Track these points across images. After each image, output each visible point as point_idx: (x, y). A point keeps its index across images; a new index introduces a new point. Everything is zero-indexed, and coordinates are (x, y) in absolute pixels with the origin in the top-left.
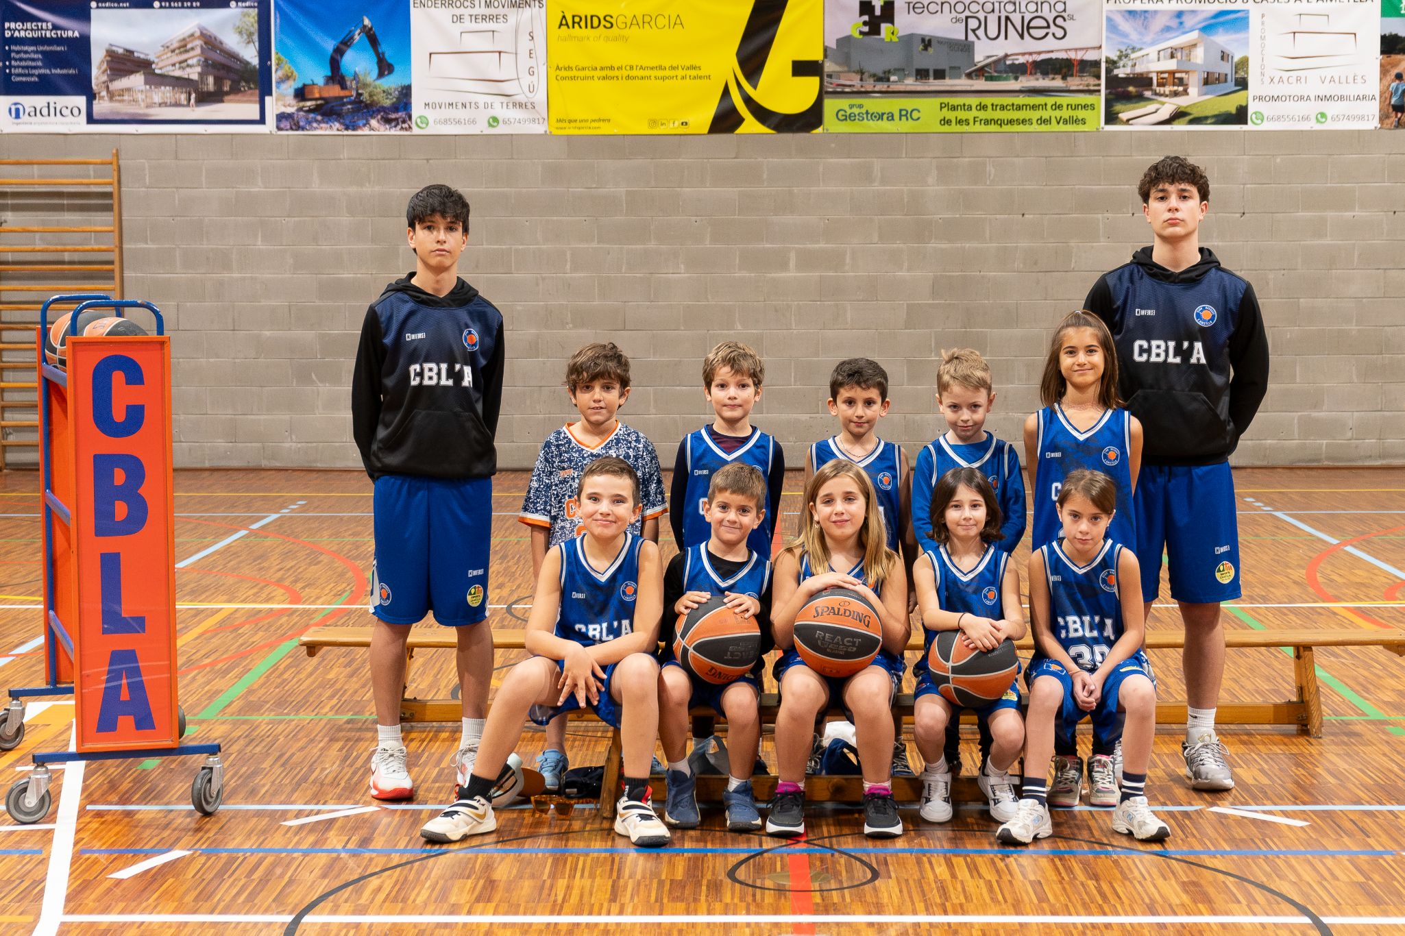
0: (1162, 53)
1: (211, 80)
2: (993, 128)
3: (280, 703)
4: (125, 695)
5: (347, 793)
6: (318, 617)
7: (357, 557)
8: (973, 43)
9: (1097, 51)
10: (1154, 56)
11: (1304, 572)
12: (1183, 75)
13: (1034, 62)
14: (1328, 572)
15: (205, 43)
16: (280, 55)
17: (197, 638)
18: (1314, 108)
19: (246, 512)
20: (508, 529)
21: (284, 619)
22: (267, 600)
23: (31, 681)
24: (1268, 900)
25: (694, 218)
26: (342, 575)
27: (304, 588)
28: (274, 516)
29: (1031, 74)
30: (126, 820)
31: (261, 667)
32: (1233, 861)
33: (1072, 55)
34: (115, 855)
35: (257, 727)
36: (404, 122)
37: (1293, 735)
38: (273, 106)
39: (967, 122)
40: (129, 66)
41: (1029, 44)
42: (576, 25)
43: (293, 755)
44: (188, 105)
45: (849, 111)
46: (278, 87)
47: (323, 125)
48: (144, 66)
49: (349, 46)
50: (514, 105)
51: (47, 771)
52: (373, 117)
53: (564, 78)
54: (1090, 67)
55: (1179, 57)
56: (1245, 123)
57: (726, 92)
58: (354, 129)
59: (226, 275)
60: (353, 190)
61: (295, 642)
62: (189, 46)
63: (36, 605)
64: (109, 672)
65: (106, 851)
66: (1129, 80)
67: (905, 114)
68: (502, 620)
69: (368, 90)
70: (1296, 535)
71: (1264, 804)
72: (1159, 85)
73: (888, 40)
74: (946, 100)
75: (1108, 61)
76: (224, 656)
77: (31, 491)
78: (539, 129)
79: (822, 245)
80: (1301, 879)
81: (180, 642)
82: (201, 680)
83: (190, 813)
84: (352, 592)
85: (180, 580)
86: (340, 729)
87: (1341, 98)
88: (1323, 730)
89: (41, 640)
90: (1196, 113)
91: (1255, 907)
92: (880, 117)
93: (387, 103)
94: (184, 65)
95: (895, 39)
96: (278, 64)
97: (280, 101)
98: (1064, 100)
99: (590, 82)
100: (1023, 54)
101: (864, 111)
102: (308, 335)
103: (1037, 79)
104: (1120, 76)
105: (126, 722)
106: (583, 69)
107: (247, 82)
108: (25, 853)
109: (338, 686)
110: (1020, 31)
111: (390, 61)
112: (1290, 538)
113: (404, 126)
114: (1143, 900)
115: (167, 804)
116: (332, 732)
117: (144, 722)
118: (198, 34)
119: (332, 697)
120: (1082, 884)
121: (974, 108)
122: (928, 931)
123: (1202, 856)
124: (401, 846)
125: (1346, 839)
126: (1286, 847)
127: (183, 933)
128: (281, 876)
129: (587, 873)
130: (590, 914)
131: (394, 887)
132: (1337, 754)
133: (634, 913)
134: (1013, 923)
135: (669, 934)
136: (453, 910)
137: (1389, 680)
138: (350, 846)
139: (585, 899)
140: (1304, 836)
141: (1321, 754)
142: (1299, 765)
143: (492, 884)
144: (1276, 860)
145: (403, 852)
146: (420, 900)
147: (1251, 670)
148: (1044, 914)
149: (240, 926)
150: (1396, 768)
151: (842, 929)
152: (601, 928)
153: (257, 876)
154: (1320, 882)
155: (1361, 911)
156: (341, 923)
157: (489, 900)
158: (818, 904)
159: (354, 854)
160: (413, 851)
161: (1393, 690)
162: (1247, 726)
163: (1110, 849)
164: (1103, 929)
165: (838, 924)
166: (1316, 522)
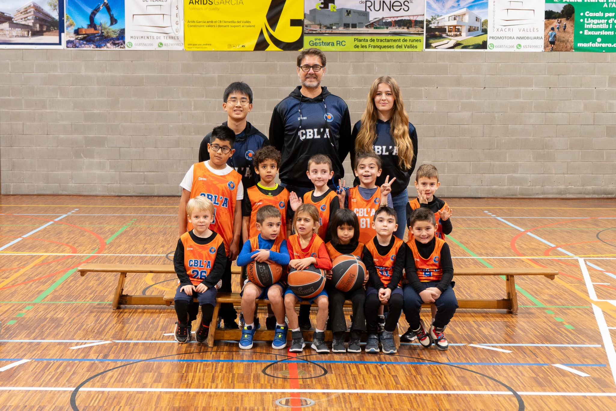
0: (450, 18)
1: (38, 26)
2: (377, 49)
3: (68, 296)
5: (98, 335)
6: (84, 259)
7: (100, 234)
8: (369, 12)
9: (422, 17)
10: (447, 19)
11: (510, 243)
12: (459, 27)
13: (395, 21)
14: (520, 243)
15: (36, 10)
16: (68, 15)
17: (32, 268)
18: (516, 42)
19: (52, 214)
20: (167, 221)
21: (70, 260)
22: (62, 252)
24: (494, 384)
26: (94, 241)
27: (78, 246)
28: (65, 215)
29: (394, 26)
30: (3, 346)
31: (60, 280)
32: (479, 367)
33: (412, 18)
35: (59, 306)
36: (122, 45)
37: (505, 313)
38: (65, 37)
39: (366, 47)
40: (2, 19)
41: (393, 13)
42: (197, 3)
43: (74, 318)
44: (28, 36)
45: (315, 42)
46: (67, 29)
47: (86, 46)
48: (9, 19)
49: (98, 12)
50: (170, 37)
52: (108, 42)
53: (191, 26)
54: (419, 23)
55: (458, 20)
56: (486, 48)
57: (262, 33)
58: (100, 48)
59: (44, 111)
60: (99, 74)
61: (75, 270)
62: (28, 11)
66: (436, 29)
67: (339, 43)
68: (164, 261)
69: (106, 30)
70: (507, 227)
71: (493, 343)
72: (449, 31)
73: (332, 11)
74: (356, 37)
75: (427, 21)
76: (44, 276)
78: (180, 48)
80: (509, 376)
82: (34, 286)
84: (99, 248)
86: (94, 308)
87: (528, 38)
88: (518, 311)
90: (465, 44)
91: (488, 387)
92: (328, 44)
93: (114, 36)
94: (26, 19)
95: (335, 10)
96: (67, 19)
97: (68, 35)
98: (408, 38)
99: (202, 28)
100: (390, 17)
101: (321, 41)
102: (79, 137)
103: (396, 29)
104: (432, 27)
106: (200, 22)
107: (54, 26)
109: (93, 289)
110: (389, 7)
111: (116, 18)
112: (503, 229)
113: (122, 46)
114: (440, 384)
115: (20, 339)
116: (91, 309)
118: (32, 6)
119: (90, 294)
120: (415, 377)
121: (369, 41)
122: (349, 396)
123: (466, 365)
124: (121, 358)
125: (528, 358)
126: (502, 361)
127: (28, 395)
128: (70, 371)
129: (201, 370)
130: (203, 388)
131: (118, 376)
132: (524, 322)
133: (222, 388)
134: (385, 394)
135: (237, 397)
136: (144, 386)
137: (546, 290)
138: (99, 358)
139: (201, 382)
140: (510, 357)
141: (517, 322)
142: (508, 326)
143: (160, 375)
144: (498, 367)
145: (122, 361)
146: (130, 381)
147: (487, 285)
148: (398, 389)
149: (52, 392)
150: (549, 328)
151: (312, 396)
152: (208, 394)
153: (59, 370)
154: (517, 377)
155: (534, 389)
156: (96, 391)
157: (160, 382)
158: (301, 384)
159: (101, 361)
160: (126, 360)
161: (548, 294)
162: (485, 310)
163: (427, 362)
164: (424, 396)
165: (310, 393)
166: (515, 222)
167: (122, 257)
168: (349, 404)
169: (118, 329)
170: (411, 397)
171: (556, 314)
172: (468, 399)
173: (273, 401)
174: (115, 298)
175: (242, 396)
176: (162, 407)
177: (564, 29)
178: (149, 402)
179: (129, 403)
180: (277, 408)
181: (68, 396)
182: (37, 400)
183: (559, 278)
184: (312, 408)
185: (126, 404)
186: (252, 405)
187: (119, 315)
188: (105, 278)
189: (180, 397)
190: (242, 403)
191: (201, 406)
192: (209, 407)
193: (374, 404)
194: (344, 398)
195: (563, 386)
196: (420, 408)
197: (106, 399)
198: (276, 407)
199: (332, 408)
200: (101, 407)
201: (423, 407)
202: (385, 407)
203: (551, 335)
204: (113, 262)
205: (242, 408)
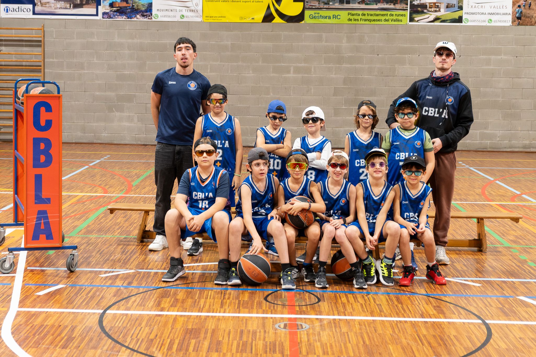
2: (367, 22)
3: (100, 231)
4: (42, 227)
5: (123, 265)
6: (113, 199)
7: (128, 177)
11: (480, 190)
12: (439, 4)
14: (490, 190)
17: (69, 206)
18: (487, 17)
19: (88, 159)
21: (101, 199)
22: (94, 192)
23: (8, 221)
24: (466, 314)
25: (256, 54)
26: (123, 183)
27: (108, 188)
28: (98, 161)
29: (382, 3)
30: (42, 273)
31: (93, 217)
32: (453, 298)
34: (38, 286)
35: (90, 239)
36: (149, 16)
37: (475, 251)
38: (101, 9)
39: (358, 20)
43: (104, 250)
44: (70, 8)
45: (314, 15)
46: (103, 2)
47: (119, 17)
50: (190, 11)
51: (13, 254)
52: (138, 14)
53: (209, 1)
54: (404, 1)
56: (462, 23)
57: (269, 7)
58: (131, 19)
59: (82, 71)
60: (130, 41)
61: (105, 208)
63: (11, 192)
64: (37, 218)
65: (34, 284)
66: (418, 6)
67: (335, 17)
69: (136, 4)
70: (478, 176)
71: (465, 277)
72: (430, 8)
74: (350, 12)
76: (79, 213)
77: (9, 150)
78: (199, 20)
79: (303, 65)
80: (478, 306)
81: (63, 207)
82: (70, 221)
83: (65, 271)
84: (127, 190)
85: (64, 184)
86: (121, 241)
87: (498, 14)
88: (487, 250)
89: (12, 205)
90: (443, 18)
91: (460, 315)
92: (326, 17)
93: (143, 9)
97: (104, 8)
98: (394, 13)
99: (218, 2)
101: (319, 15)
102: (112, 94)
103: (384, 5)
104: (415, 4)
105: (43, 237)
108: (5, 285)
109: (121, 225)
112: (475, 177)
114: (419, 312)
115: (57, 267)
116: (119, 242)
117: (49, 237)
119: (118, 229)
120: (396, 306)
121: (360, 15)
122: (339, 322)
123: (441, 296)
124: (143, 285)
125: (495, 291)
126: (473, 293)
127: (62, 316)
128: (99, 295)
129: (212, 297)
130: (213, 312)
131: (140, 300)
132: (493, 260)
133: (229, 312)
134: (370, 320)
135: (242, 321)
136: (162, 310)
137: (512, 232)
138: (124, 285)
139: (211, 307)
140: (479, 290)
141: (486, 259)
142: (478, 263)
143: (177, 300)
144: (469, 298)
145: (144, 287)
146: (150, 305)
147: (460, 227)
148: (382, 316)
149: (83, 314)
150: (514, 265)
151: (307, 321)
152: (217, 317)
153: (90, 295)
154: (485, 307)
155: (501, 319)
156: (121, 314)
157: (175, 306)
158: (297, 311)
159: (126, 288)
160: (148, 287)
161: (514, 236)
162: (459, 248)
163: (407, 293)
164: (404, 323)
165: (305, 318)
166: (485, 172)
167: (146, 197)
168: (339, 329)
169: (141, 259)
170: (393, 324)
171: (521, 253)
172: (442, 326)
173: (273, 324)
174: (139, 233)
175: (246, 320)
176: (177, 328)
177: (530, 7)
178: (166, 323)
179: (149, 324)
180: (277, 331)
181: (97, 317)
182: (70, 322)
183: (523, 221)
184: (307, 331)
185: (146, 326)
186: (255, 328)
187: (142, 248)
188: (131, 216)
189: (192, 320)
190: (246, 327)
191: (211, 327)
192: (218, 329)
193: (360, 329)
194: (334, 323)
195: (527, 316)
196: (400, 333)
197: (129, 321)
198: (275, 330)
199: (324, 332)
200: (125, 327)
201: (404, 333)
202: (370, 331)
203: (516, 271)
204: (138, 202)
205: (246, 331)
